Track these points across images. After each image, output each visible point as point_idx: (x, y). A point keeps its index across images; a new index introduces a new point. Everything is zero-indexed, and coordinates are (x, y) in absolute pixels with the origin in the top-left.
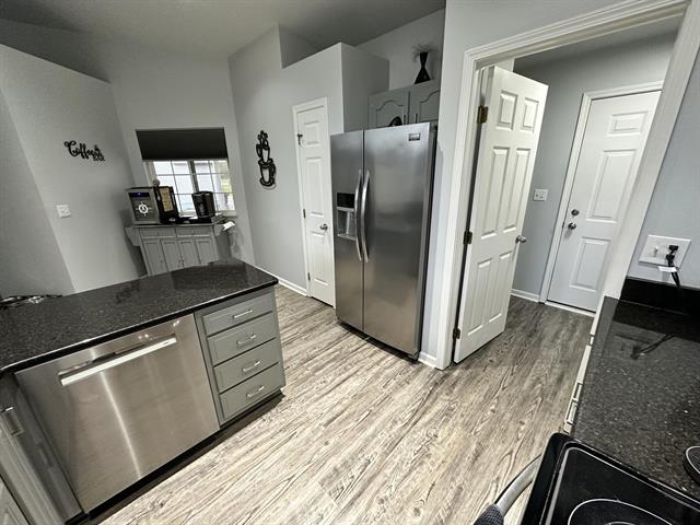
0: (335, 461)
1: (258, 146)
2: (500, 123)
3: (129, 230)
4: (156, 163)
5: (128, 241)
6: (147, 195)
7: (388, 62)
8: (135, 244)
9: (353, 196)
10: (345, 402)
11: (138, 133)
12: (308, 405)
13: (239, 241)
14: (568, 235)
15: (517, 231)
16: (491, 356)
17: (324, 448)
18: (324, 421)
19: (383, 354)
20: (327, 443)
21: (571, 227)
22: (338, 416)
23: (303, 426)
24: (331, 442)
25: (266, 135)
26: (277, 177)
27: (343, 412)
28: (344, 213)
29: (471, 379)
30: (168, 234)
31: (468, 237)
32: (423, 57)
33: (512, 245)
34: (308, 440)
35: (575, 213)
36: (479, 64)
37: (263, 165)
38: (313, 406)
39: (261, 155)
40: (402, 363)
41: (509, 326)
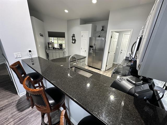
1: (72, 36)
2: (113, 38)
3: (46, 50)
4: (50, 38)
5: (46, 52)
6: (51, 44)
7: (96, 26)
8: (47, 53)
9: (93, 46)
11: (48, 32)
13: (65, 53)
14: (121, 54)
15: (114, 52)
16: (111, 69)
19: (96, 69)
21: (121, 52)
25: (74, 35)
26: (76, 42)
28: (91, 49)
29: (108, 72)
30: (54, 51)
31: (109, 52)
32: (103, 27)
33: (114, 54)
35: (122, 50)
36: (112, 32)
37: (73, 40)
39: (73, 38)
40: (99, 70)
41: (112, 66)
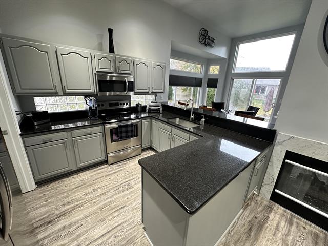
0: (127, 192)
10: (111, 217)
12: (131, 219)
17: (129, 197)
18: (126, 208)
20: (127, 198)
22: (118, 210)
23: (135, 207)
24: (125, 199)
27: (115, 212)
34: (135, 201)
38: (129, 217)
